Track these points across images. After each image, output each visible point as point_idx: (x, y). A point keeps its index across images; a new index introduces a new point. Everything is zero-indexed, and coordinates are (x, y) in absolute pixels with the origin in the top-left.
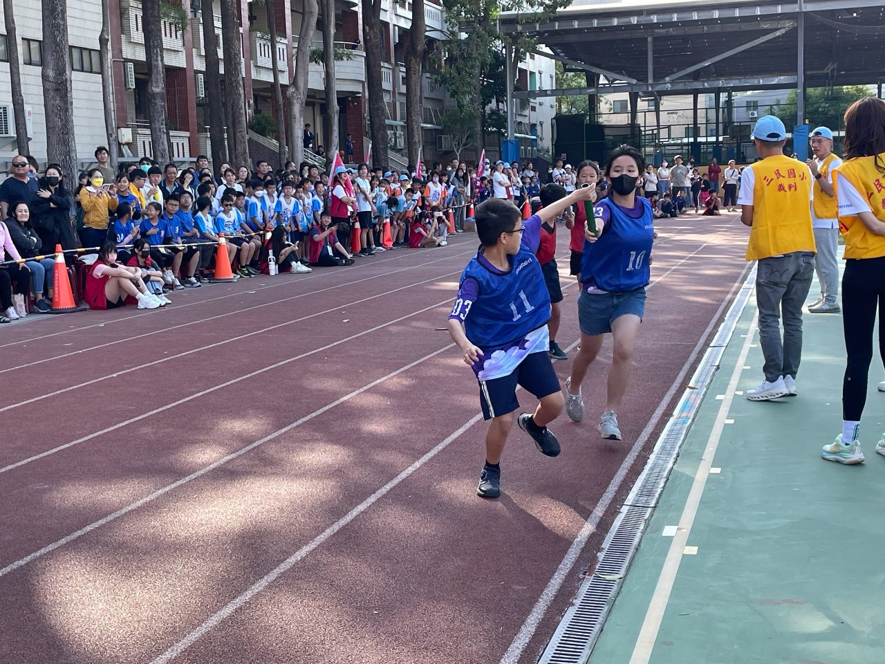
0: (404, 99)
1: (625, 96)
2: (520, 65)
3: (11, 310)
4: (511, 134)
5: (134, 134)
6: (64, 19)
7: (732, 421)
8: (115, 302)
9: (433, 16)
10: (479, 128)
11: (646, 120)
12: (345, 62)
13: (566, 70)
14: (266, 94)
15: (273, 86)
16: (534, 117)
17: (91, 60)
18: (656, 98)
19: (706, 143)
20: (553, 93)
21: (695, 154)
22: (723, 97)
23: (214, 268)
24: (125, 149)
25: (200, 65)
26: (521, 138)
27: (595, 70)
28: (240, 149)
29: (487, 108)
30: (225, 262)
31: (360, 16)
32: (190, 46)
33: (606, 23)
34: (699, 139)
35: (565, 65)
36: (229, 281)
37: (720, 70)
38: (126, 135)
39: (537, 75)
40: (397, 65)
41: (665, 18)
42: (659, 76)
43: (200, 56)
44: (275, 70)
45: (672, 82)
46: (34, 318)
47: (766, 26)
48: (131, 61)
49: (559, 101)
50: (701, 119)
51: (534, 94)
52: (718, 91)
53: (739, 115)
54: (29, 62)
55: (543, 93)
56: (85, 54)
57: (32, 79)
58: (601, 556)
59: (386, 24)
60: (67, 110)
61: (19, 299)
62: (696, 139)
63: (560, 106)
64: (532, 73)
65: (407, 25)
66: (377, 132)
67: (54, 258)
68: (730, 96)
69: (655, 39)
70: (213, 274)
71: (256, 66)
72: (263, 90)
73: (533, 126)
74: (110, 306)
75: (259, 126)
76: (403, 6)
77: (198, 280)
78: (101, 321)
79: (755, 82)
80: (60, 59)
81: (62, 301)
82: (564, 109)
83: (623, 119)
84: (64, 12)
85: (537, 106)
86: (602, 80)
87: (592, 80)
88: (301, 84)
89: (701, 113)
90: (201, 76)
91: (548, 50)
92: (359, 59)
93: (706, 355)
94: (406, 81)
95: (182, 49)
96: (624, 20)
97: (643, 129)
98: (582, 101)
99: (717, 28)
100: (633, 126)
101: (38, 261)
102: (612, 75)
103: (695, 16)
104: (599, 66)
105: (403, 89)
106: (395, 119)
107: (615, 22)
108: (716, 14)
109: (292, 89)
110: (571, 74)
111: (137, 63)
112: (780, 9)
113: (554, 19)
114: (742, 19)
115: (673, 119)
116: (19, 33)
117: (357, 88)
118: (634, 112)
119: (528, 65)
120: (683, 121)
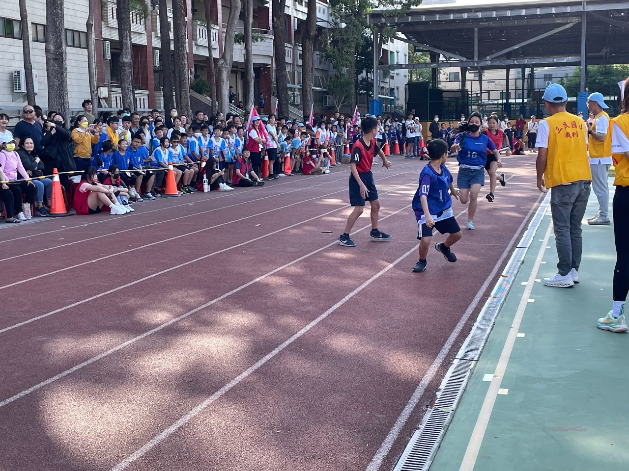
0: (301, 70)
1: (458, 69)
2: (384, 46)
3: (21, 214)
4: (376, 95)
5: (110, 92)
6: (62, 10)
7: (533, 301)
8: (94, 209)
9: (322, 11)
10: (353, 91)
11: (472, 87)
12: (259, 43)
13: (416, 50)
14: (203, 65)
15: (208, 59)
16: (392, 84)
17: (80, 39)
18: (480, 71)
19: (515, 104)
20: (407, 66)
21: (507, 110)
22: (528, 71)
23: (165, 187)
24: (103, 103)
25: (157, 43)
26: (383, 98)
27: (436, 51)
28: (184, 102)
29: (360, 77)
30: (173, 183)
31: (270, 10)
32: (149, 30)
33: (445, 17)
34: (510, 101)
35: (415, 47)
36: (176, 196)
37: (526, 52)
38: (104, 92)
39: (395, 54)
40: (296, 45)
41: (487, 14)
42: (482, 56)
43: (157, 37)
44: (210, 48)
45: (492, 60)
46: (37, 220)
47: (559, 21)
48: (108, 40)
49: (411, 73)
50: (512, 87)
51: (393, 67)
52: (524, 67)
53: (538, 84)
54: (37, 40)
55: (400, 67)
56: (76, 35)
57: (38, 52)
58: (439, 394)
59: (289, 17)
60: (62, 74)
61: (27, 206)
62: (507, 101)
63: (411, 76)
64: (392, 52)
65: (304, 17)
66: (281, 92)
67: (52, 178)
68: (532, 70)
69: (479, 29)
70: (164, 191)
71: (197, 45)
72: (201, 62)
73: (392, 90)
74: (91, 212)
75: (198, 87)
76: (301, 3)
77: (154, 195)
78: (85, 223)
79: (550, 60)
80: (58, 37)
81: (57, 209)
82: (414, 78)
83: (456, 86)
84: (62, 4)
85: (395, 76)
86: (442, 58)
87: (434, 58)
88: (228, 57)
89: (512, 82)
90: (157, 51)
91: (403, 36)
92: (268, 40)
93: (514, 253)
94: (302, 57)
95: (144, 32)
96: (458, 16)
97: (470, 93)
98: (427, 72)
99: (524, 23)
100: (463, 91)
101: (40, 180)
102: (448, 55)
103: (509, 13)
104: (439, 48)
105: (300, 62)
106: (294, 84)
107: (452, 17)
108: (524, 12)
109: (222, 62)
110: (419, 53)
111: (112, 42)
112: (569, 9)
113: (409, 14)
114: (543, 16)
115: (491, 86)
116: (30, 20)
117: (268, 61)
118: (464, 81)
119: (389, 46)
120: (499, 88)
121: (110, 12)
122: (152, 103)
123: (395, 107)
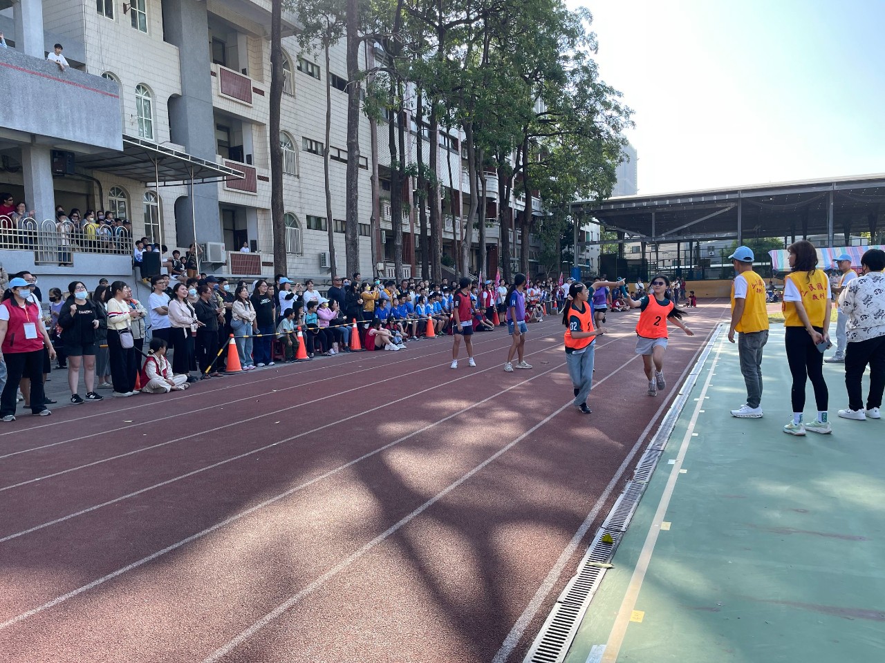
0: (520, 247)
1: (639, 244)
2: (582, 228)
3: (332, 350)
4: (576, 264)
5: (385, 266)
6: (356, 210)
7: (703, 411)
8: (379, 346)
9: (536, 202)
10: (559, 261)
11: (650, 256)
12: (489, 228)
13: (606, 231)
14: (450, 245)
15: (453, 241)
16: (587, 255)
17: (366, 230)
18: (656, 246)
19: (685, 269)
20: (599, 243)
22: (694, 244)
23: (426, 331)
24: (380, 274)
25: (417, 231)
26: (581, 267)
27: (622, 230)
28: (437, 272)
29: (563, 251)
30: (431, 328)
31: (497, 205)
32: (413, 222)
33: (629, 206)
34: (681, 267)
35: (605, 228)
36: (433, 338)
37: (692, 230)
38: (381, 266)
39: (590, 233)
40: (515, 229)
41: (662, 202)
42: (658, 233)
43: (417, 227)
44: (454, 233)
45: (666, 237)
46: (341, 354)
47: (719, 206)
48: (384, 230)
49: (602, 247)
50: (682, 256)
51: (589, 243)
52: (691, 241)
53: (703, 254)
54: (336, 231)
55: (594, 243)
56: (363, 227)
57: (340, 240)
58: (636, 472)
59: (511, 209)
60: (356, 254)
61: (335, 344)
62: (679, 267)
63: (602, 250)
64: (587, 233)
65: (523, 209)
66: (505, 263)
68: (698, 244)
69: (656, 214)
70: (425, 335)
71: (445, 231)
72: (447, 243)
73: (588, 260)
74: (377, 349)
75: (446, 262)
76: (519, 199)
77: (418, 338)
78: (375, 355)
79: (713, 236)
80: (354, 229)
81: (355, 346)
82: (605, 251)
83: (638, 256)
84: (356, 206)
85: (590, 250)
86: (626, 236)
87: (621, 236)
88: (468, 241)
89: (682, 253)
90: (417, 237)
91: (597, 221)
92: (496, 226)
93: (688, 379)
94: (521, 237)
95: (408, 223)
96: (639, 204)
97: (649, 261)
98: (615, 246)
99: (691, 208)
100: (643, 260)
101: (345, 327)
102: (631, 233)
103: (679, 201)
104: (624, 228)
105: (519, 242)
106: (514, 257)
107: (634, 205)
108: (691, 200)
109: (464, 243)
110: (608, 233)
111: (387, 231)
112: (727, 197)
113: (601, 204)
114: (706, 202)
115: (666, 256)
116: (333, 217)
117: (495, 241)
118: (644, 253)
119: (586, 228)
120: (671, 257)
121: (385, 210)
122: (413, 273)
123: (591, 273)
